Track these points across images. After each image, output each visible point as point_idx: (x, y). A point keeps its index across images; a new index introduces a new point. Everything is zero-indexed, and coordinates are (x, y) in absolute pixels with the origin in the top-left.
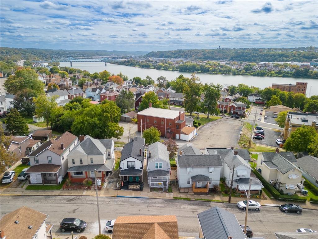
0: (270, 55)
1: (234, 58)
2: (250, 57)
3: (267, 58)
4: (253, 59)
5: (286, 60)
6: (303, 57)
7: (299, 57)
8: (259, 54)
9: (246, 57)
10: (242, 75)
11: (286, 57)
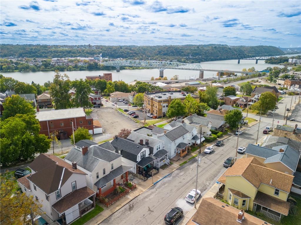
0: (59, 51)
1: (23, 55)
2: (40, 53)
3: (57, 54)
4: (43, 55)
5: (74, 56)
6: (87, 54)
7: (84, 53)
8: (48, 50)
9: (36, 54)
10: (42, 71)
11: (73, 53)
